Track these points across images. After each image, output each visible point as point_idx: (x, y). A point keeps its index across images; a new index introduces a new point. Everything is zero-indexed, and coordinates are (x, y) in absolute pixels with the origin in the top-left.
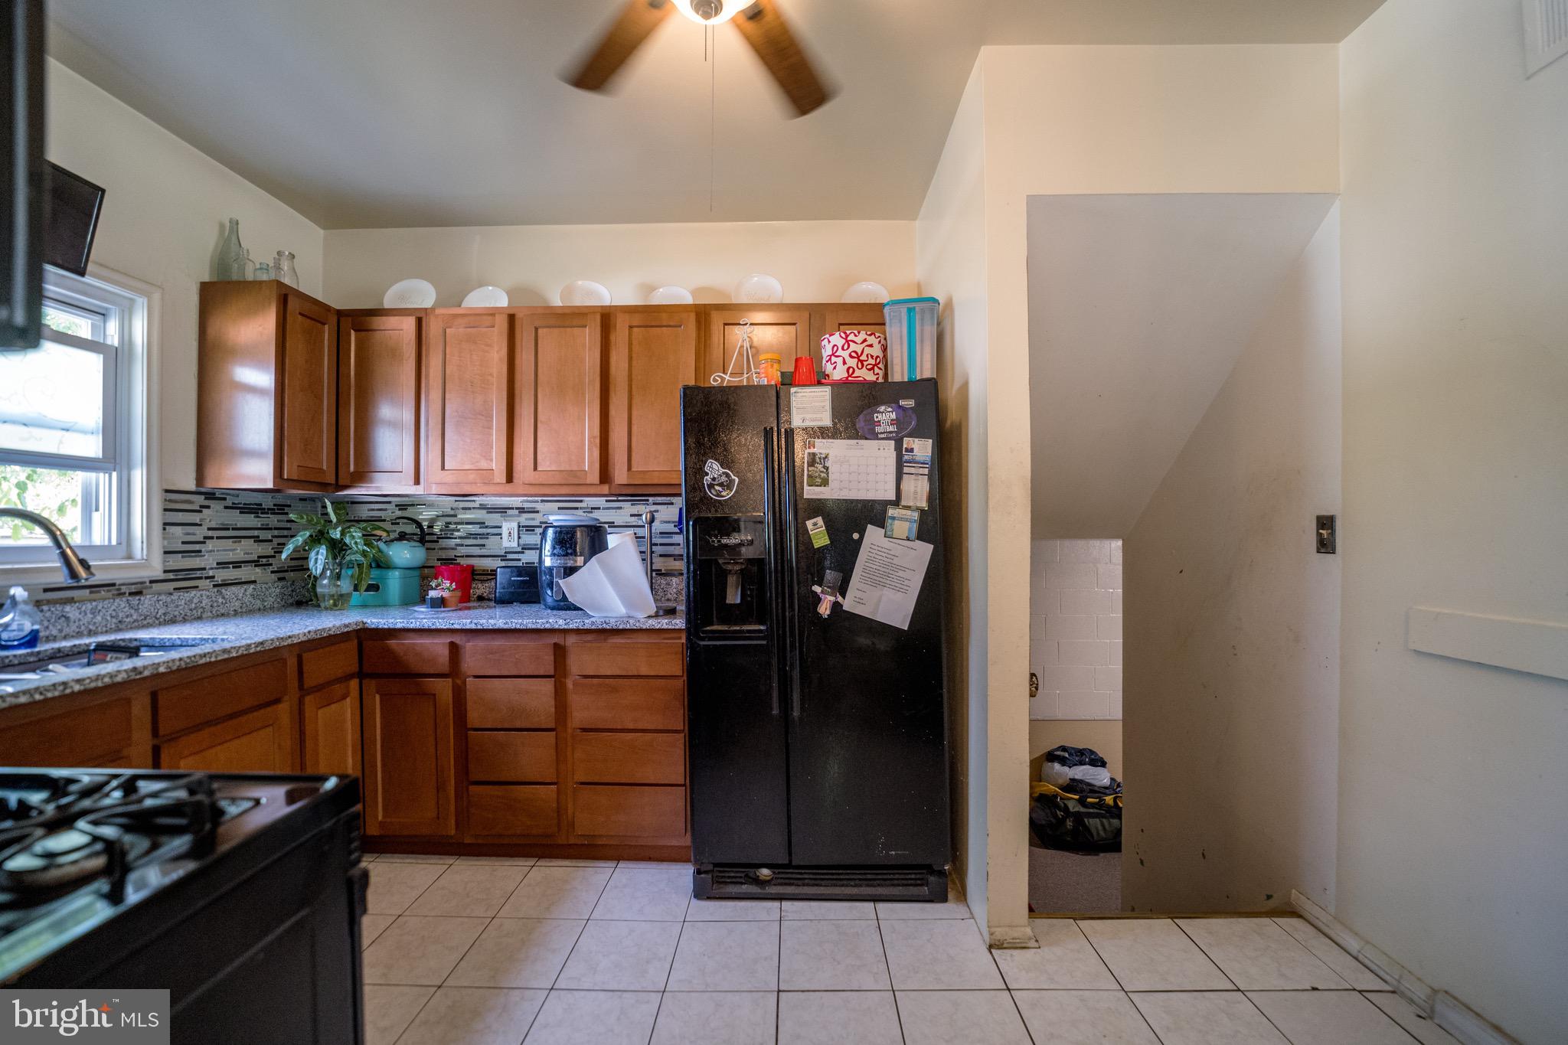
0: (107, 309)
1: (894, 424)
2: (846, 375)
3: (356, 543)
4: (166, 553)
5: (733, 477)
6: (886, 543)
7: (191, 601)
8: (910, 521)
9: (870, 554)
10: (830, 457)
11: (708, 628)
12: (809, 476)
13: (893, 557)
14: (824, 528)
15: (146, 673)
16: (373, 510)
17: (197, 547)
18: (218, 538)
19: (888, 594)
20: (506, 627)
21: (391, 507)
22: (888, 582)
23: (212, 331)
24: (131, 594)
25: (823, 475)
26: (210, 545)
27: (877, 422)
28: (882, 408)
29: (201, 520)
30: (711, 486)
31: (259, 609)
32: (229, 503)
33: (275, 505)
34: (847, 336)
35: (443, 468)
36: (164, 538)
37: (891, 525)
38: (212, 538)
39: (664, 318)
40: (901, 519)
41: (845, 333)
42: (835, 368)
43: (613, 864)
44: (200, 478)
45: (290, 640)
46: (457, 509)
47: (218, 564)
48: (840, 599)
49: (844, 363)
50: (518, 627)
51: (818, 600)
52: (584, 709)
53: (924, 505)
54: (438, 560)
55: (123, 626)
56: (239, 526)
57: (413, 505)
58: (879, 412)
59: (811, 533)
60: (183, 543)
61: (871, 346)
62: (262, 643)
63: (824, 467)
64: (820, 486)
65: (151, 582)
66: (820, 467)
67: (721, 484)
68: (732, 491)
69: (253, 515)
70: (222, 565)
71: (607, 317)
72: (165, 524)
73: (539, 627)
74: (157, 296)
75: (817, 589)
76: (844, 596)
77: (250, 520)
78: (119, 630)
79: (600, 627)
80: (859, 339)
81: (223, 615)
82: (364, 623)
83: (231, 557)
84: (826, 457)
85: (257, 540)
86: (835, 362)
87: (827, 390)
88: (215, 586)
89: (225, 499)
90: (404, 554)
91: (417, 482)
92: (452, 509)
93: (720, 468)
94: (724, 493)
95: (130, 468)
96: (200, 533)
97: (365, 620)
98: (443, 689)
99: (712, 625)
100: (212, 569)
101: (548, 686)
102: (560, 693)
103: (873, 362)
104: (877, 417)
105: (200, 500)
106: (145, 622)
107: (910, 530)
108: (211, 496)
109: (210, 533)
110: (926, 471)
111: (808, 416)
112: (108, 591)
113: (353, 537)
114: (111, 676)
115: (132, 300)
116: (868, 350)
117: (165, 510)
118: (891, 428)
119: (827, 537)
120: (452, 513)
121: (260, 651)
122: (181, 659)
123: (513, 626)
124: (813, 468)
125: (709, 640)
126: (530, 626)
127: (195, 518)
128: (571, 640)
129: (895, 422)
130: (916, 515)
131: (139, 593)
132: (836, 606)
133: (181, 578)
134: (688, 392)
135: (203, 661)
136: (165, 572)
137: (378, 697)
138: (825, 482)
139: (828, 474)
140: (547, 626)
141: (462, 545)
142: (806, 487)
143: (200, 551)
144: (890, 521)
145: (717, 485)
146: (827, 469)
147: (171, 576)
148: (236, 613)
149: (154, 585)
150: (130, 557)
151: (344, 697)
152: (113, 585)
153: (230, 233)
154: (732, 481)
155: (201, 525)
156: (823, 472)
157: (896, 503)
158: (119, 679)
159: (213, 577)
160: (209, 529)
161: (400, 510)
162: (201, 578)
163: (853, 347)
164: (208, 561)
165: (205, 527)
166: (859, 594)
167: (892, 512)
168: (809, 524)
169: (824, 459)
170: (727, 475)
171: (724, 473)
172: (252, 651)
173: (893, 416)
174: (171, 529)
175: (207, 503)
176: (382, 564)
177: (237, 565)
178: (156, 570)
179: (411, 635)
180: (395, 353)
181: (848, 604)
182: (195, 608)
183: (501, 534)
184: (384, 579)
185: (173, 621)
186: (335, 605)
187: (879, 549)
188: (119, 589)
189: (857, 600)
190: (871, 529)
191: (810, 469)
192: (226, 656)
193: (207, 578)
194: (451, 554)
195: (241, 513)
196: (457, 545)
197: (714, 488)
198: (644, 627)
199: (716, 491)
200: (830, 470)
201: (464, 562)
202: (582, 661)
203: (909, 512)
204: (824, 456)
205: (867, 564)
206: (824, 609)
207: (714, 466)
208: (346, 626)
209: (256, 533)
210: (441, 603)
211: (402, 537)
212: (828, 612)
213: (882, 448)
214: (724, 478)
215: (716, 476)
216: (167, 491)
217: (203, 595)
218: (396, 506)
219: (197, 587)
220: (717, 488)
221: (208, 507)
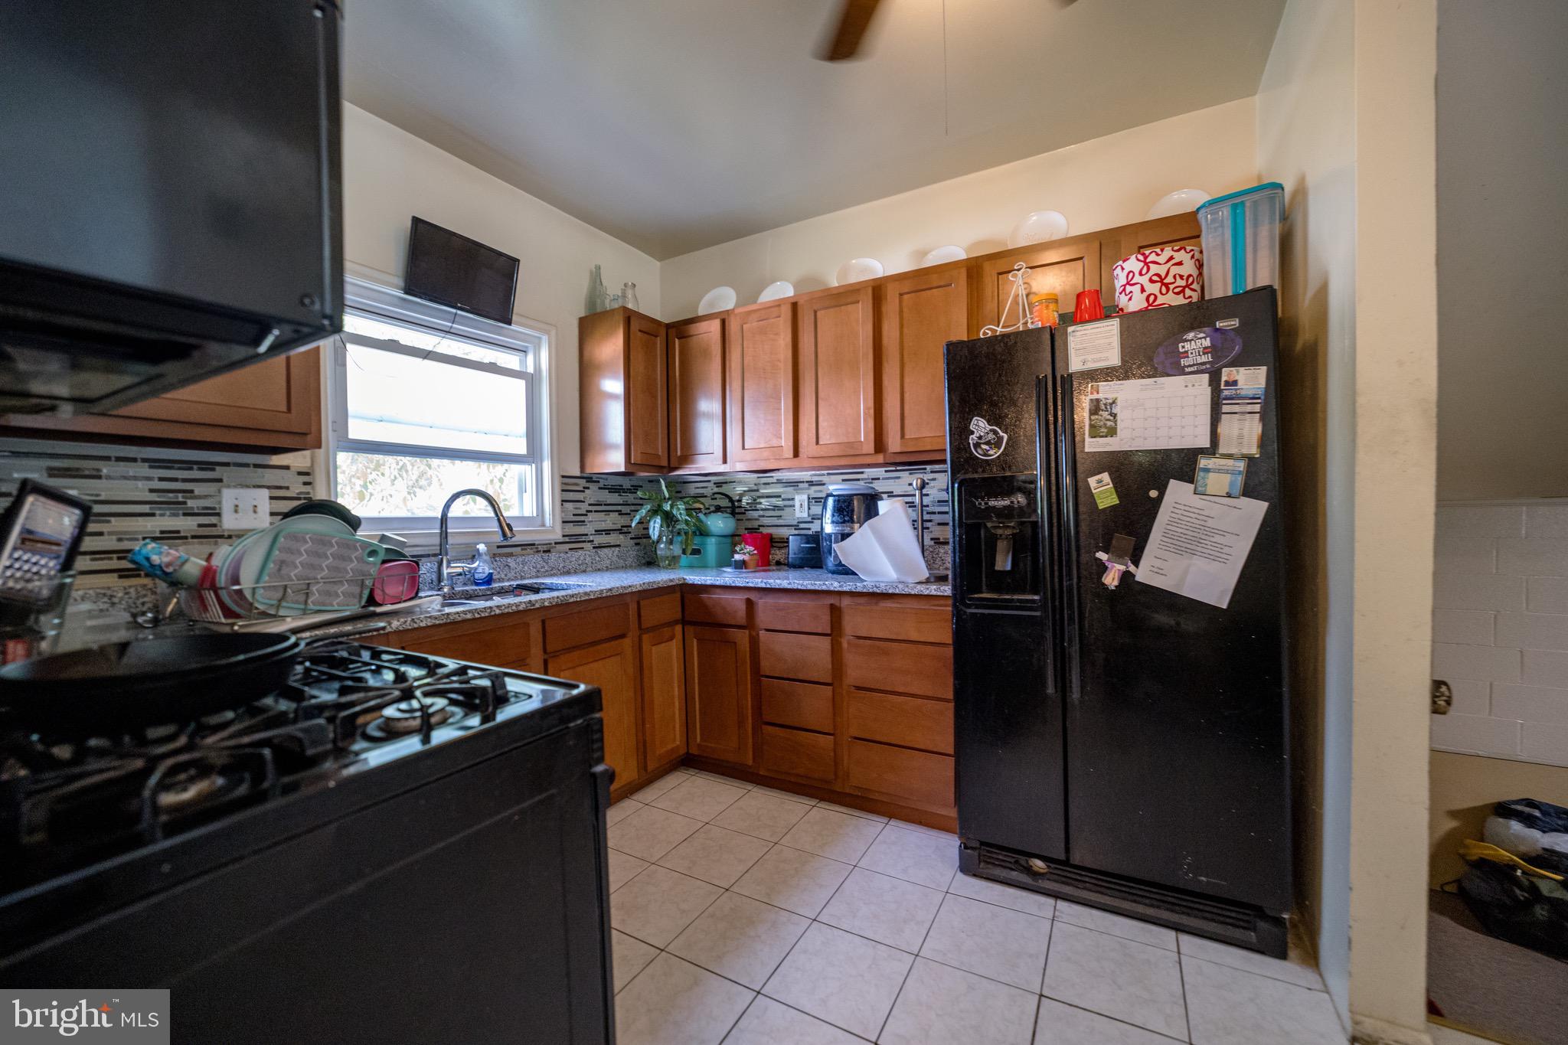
0: (527, 347)
1: (1207, 353)
2: (1146, 305)
3: (681, 514)
4: (564, 522)
5: (1001, 434)
6: (1197, 501)
7: (579, 558)
8: (1233, 473)
9: (1173, 515)
10: (1118, 402)
11: (976, 596)
12: (1092, 426)
13: (1205, 518)
14: (1111, 485)
15: (537, 606)
16: (698, 488)
17: (582, 518)
18: (595, 511)
19: (1199, 564)
20: (789, 587)
21: (710, 485)
22: (1199, 549)
23: (586, 354)
24: (544, 551)
25: (1109, 423)
26: (591, 517)
27: (1182, 353)
28: (1191, 335)
29: (584, 498)
30: (977, 445)
31: (623, 567)
32: (601, 485)
33: (632, 486)
34: (1146, 257)
35: (743, 448)
36: (562, 512)
37: (1203, 478)
38: (591, 511)
39: (935, 280)
40: (1219, 471)
41: (1143, 254)
42: (1130, 299)
43: (885, 820)
44: (582, 467)
45: (630, 589)
46: (759, 484)
47: (596, 531)
48: (1132, 568)
49: (1143, 290)
50: (799, 587)
51: (1103, 568)
52: (858, 668)
53: (1254, 451)
54: (746, 529)
55: (539, 575)
56: (608, 502)
57: (726, 483)
58: (1186, 341)
59: (1094, 491)
60: (574, 515)
61: (1180, 263)
62: (611, 590)
63: (1111, 414)
64: (1106, 437)
65: (556, 543)
66: (1105, 414)
67: (988, 443)
68: (999, 449)
69: (617, 494)
70: (598, 532)
71: (878, 290)
72: (563, 501)
73: (817, 588)
74: (553, 333)
75: (1102, 556)
76: (1136, 563)
77: (615, 498)
78: (537, 577)
79: (871, 590)
80: (1162, 259)
81: (599, 570)
82: (684, 579)
83: (603, 526)
84: (1114, 402)
85: (620, 513)
86: (1131, 292)
87: (1115, 323)
88: (594, 548)
89: (599, 482)
90: (719, 524)
91: (725, 461)
92: (755, 485)
93: (987, 426)
94: (991, 452)
95: (542, 461)
96: (584, 507)
97: (685, 577)
98: (742, 638)
99: (982, 593)
100: (591, 535)
101: (825, 643)
102: (836, 651)
103: (1183, 283)
104: (1183, 347)
105: (583, 482)
106: (552, 572)
107: (1232, 484)
108: (589, 479)
109: (590, 508)
110: (1257, 408)
111: (1089, 357)
112: (532, 549)
113: (679, 509)
114: (517, 605)
115: (540, 338)
116: (1175, 270)
117: (563, 491)
118: (1204, 359)
119: (1115, 496)
120: (755, 488)
121: (610, 596)
122: (558, 597)
123: (795, 587)
124: (1097, 417)
125: (976, 608)
126: (810, 587)
127: (580, 496)
128: (846, 602)
129: (1210, 350)
130: (1241, 465)
131: (548, 551)
132: (1127, 577)
133: (574, 540)
134: (951, 348)
135: (572, 600)
136: (564, 536)
137: (695, 641)
138: (1112, 432)
139: (1115, 422)
140: (824, 588)
141: (763, 516)
142: (1088, 439)
143: (584, 521)
144: (1202, 474)
145: (984, 443)
146: (1115, 416)
147: (567, 539)
148: (607, 569)
149: (557, 545)
150: (543, 525)
151: (671, 639)
152: (534, 545)
153: (596, 276)
154: (1001, 439)
155: (584, 502)
156: (1109, 420)
157: (1212, 450)
158: (521, 608)
159: (592, 541)
160: (590, 505)
161: (717, 487)
162: (584, 542)
163: (1154, 269)
164: (589, 529)
165: (587, 503)
166: (1158, 563)
167: (1203, 462)
168: (1092, 481)
169: (1111, 404)
170: (995, 432)
171: (991, 430)
172: (604, 595)
173: (1207, 343)
174: (567, 505)
175: (587, 485)
176: (702, 532)
177: (608, 532)
178: (558, 536)
179: (718, 591)
180: (706, 352)
181: (1143, 574)
182: (582, 564)
183: (794, 506)
184: (703, 544)
185: (568, 573)
186: (669, 565)
187: (1187, 508)
188: (537, 548)
189: (1156, 570)
190: (1174, 485)
191: (1093, 417)
192: (587, 598)
193: (589, 542)
194: (755, 524)
195: (609, 492)
196: (760, 516)
197: (981, 447)
198: (913, 593)
199: (983, 449)
200: (1119, 418)
201: (765, 531)
202: (856, 623)
203: (1230, 462)
204: (1111, 401)
205: (1169, 527)
206: (1111, 580)
207: (981, 424)
208: (671, 581)
209: (619, 508)
210: (742, 565)
211: (718, 509)
212: (1116, 583)
213: (1190, 385)
214: (991, 436)
215: (982, 434)
216: (563, 477)
217: (586, 554)
218: (715, 484)
219: (583, 548)
220: (984, 447)
221: (588, 488)
